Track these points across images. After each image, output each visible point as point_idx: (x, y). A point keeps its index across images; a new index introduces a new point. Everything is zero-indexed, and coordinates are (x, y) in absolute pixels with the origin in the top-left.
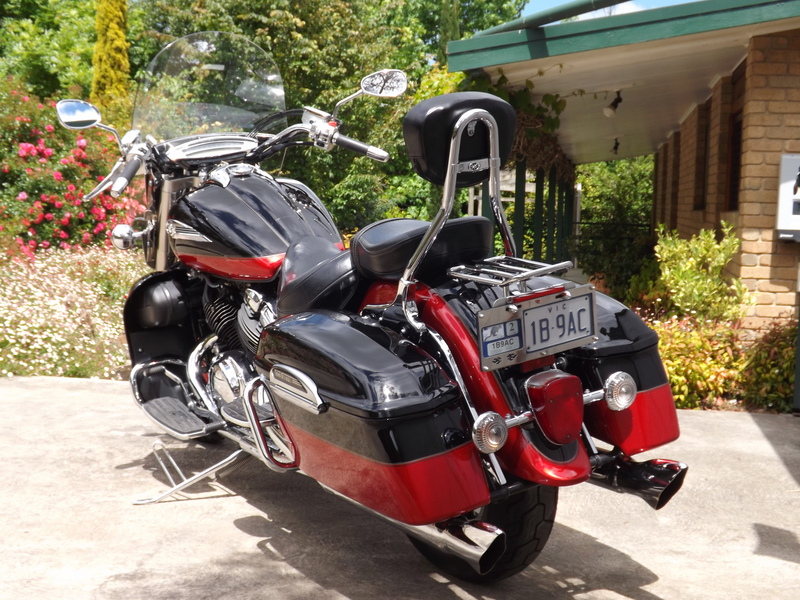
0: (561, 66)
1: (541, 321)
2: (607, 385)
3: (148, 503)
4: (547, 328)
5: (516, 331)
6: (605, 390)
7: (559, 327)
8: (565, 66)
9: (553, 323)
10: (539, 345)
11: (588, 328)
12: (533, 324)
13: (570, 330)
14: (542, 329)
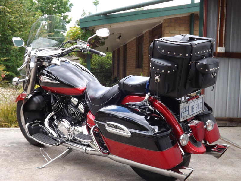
0: (110, 26)
1: (193, 106)
2: (207, 124)
3: (41, 168)
4: (194, 108)
5: (188, 109)
6: (207, 125)
7: (196, 107)
8: (111, 26)
9: (195, 107)
10: (192, 113)
11: (202, 108)
12: (191, 107)
13: (198, 108)
14: (193, 108)
